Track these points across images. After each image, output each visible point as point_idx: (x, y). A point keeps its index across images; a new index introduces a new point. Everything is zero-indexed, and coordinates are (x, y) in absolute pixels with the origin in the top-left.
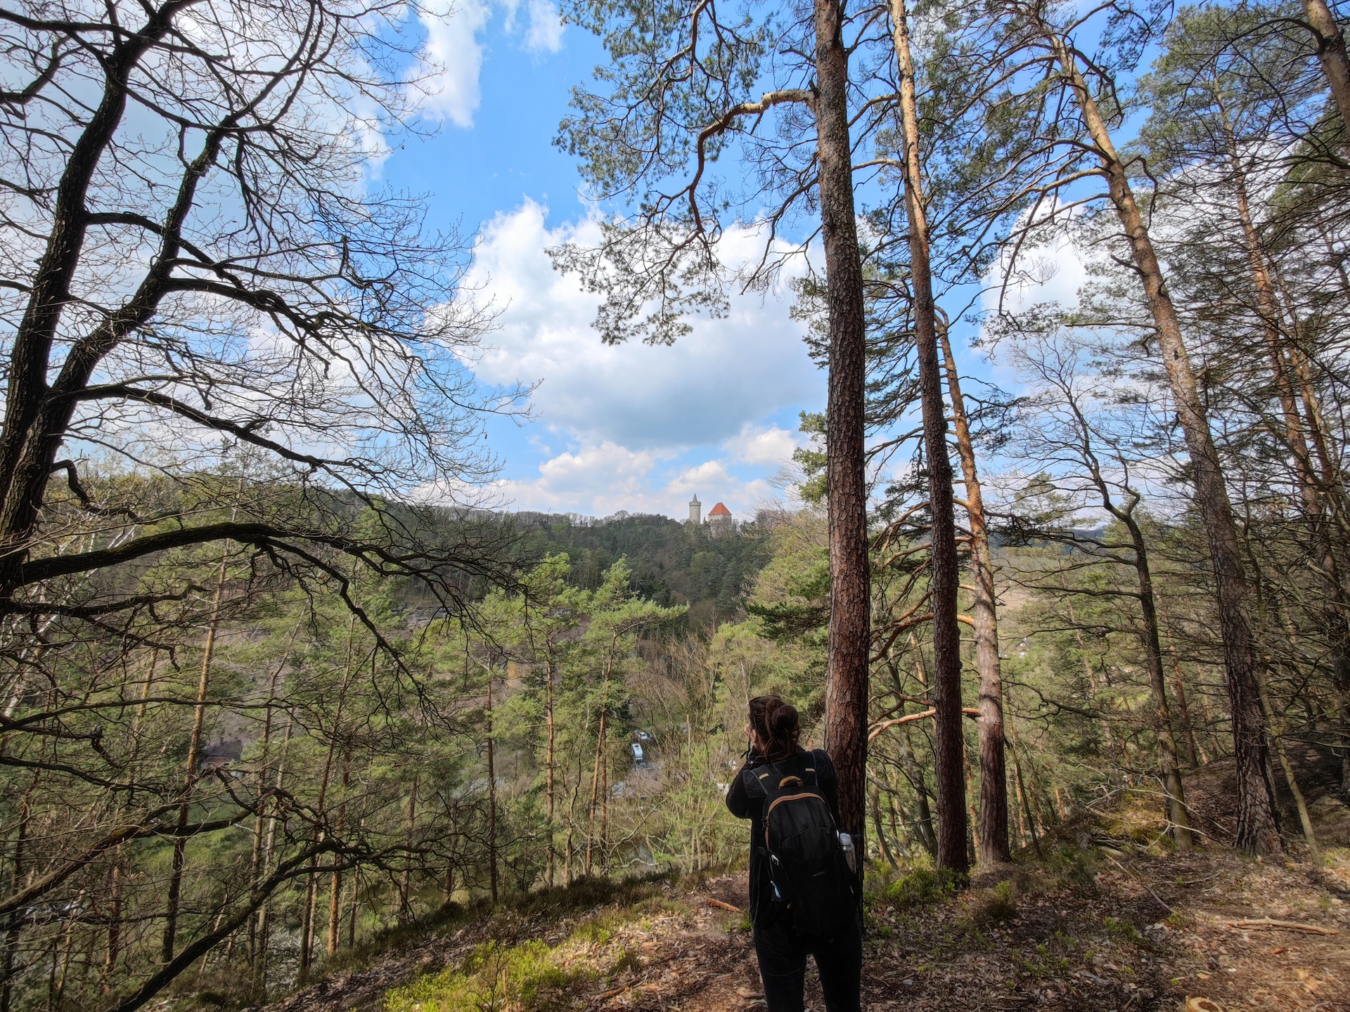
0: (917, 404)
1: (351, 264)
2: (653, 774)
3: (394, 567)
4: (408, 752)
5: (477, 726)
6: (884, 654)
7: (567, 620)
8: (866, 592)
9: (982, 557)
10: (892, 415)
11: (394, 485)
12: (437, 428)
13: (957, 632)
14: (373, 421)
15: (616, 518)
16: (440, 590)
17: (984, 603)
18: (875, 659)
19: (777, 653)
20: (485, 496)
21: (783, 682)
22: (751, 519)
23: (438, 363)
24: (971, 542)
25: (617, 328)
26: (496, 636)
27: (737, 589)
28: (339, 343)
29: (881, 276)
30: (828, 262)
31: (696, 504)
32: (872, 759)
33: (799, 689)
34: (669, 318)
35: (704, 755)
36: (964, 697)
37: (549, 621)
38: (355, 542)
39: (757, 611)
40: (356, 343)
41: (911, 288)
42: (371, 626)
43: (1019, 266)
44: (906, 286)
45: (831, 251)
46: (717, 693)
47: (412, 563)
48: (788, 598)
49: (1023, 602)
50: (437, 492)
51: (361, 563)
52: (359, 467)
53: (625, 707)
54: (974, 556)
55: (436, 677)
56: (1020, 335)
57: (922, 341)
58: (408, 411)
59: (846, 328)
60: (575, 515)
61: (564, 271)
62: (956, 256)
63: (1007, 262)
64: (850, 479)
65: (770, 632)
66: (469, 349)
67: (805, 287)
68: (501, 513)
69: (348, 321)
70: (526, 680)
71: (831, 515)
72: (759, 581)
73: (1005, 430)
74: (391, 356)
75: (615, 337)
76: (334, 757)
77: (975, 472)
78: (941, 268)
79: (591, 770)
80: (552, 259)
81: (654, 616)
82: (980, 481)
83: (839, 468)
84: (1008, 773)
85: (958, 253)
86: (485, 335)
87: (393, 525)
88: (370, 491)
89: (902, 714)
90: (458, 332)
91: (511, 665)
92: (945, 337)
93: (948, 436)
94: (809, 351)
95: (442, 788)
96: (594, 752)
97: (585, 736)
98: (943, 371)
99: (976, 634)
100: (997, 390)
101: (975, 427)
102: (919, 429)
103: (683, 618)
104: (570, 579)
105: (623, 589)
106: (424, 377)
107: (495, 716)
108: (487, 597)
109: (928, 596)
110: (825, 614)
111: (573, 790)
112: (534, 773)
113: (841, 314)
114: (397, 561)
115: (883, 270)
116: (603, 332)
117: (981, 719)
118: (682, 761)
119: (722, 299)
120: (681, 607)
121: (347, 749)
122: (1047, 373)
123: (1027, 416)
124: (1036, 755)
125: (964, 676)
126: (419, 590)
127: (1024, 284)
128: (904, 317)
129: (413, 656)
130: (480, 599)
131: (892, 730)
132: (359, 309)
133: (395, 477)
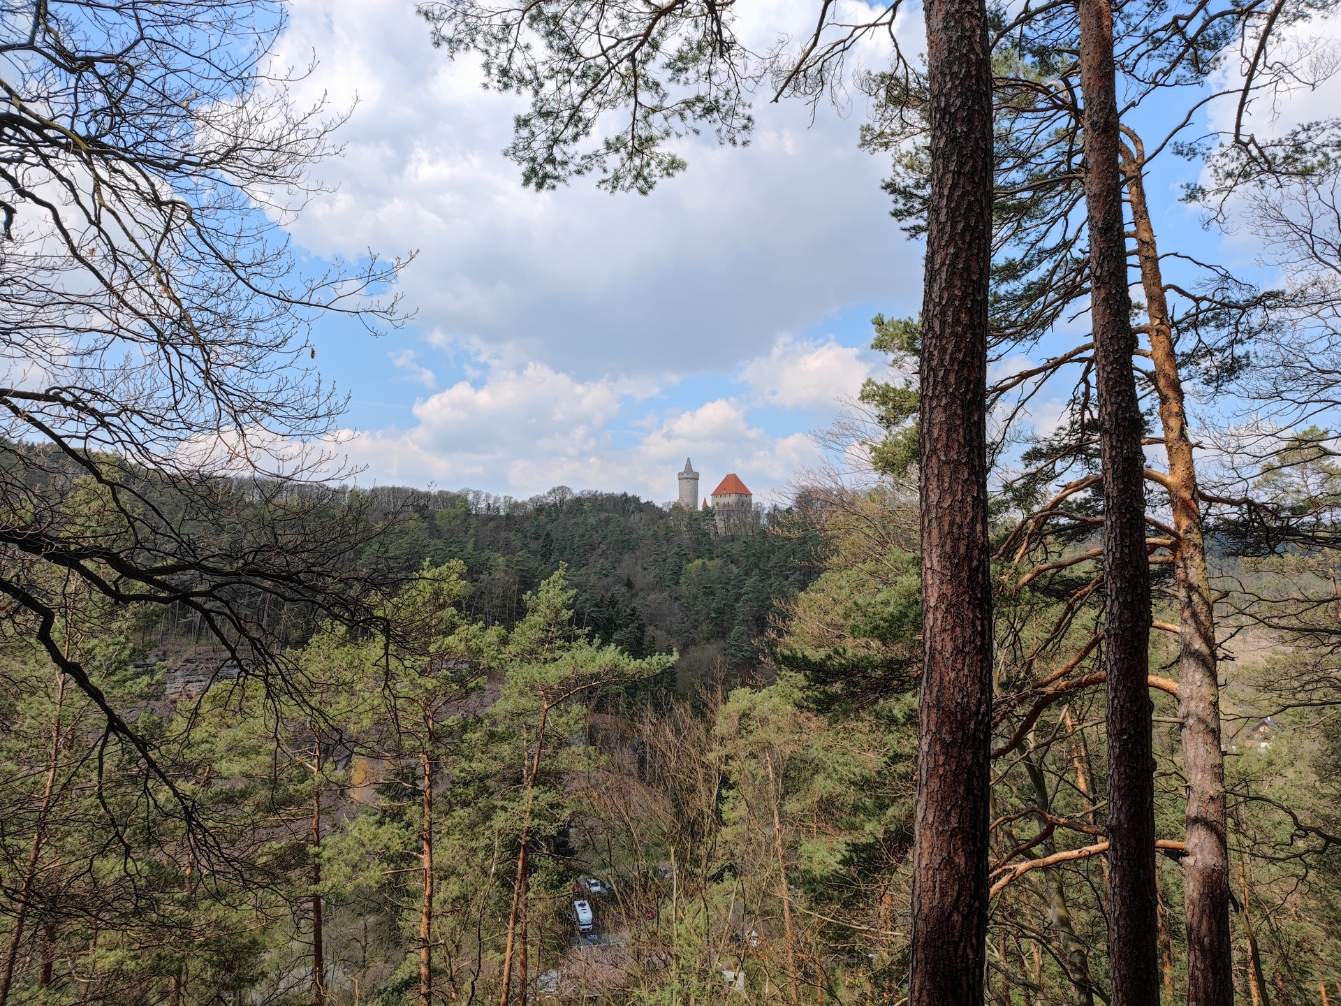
0: (1084, 302)
1: (52, 25)
2: (609, 955)
3: (140, 586)
4: (164, 924)
5: (293, 874)
6: (1017, 742)
7: (461, 681)
8: (986, 634)
9: (1195, 576)
10: (1041, 322)
11: (140, 437)
12: (221, 334)
13: (1148, 706)
14: (99, 321)
15: (551, 500)
16: (228, 629)
17: (1196, 655)
18: (1003, 752)
19: (828, 738)
20: (314, 458)
21: (840, 789)
22: (786, 502)
23: (221, 214)
24: (1174, 547)
25: (551, 160)
26: (330, 711)
27: (760, 624)
28: (33, 175)
29: (1026, 72)
30: (931, 44)
31: (690, 477)
32: (996, 930)
33: (869, 802)
34: (642, 145)
35: (701, 920)
36: (1159, 822)
37: (429, 683)
38: (66, 542)
39: (796, 663)
40: (65, 173)
41: (1079, 93)
42: (95, 694)
43: (1274, 52)
44: (1069, 88)
45: (938, 23)
46: (725, 808)
47: (174, 579)
48: (849, 642)
49: (1268, 654)
50: (221, 451)
51: (76, 581)
52: (73, 405)
53: (564, 833)
54: (1180, 573)
55: (218, 786)
56: (1271, 180)
57: (1095, 189)
58: (165, 303)
59: (961, 165)
60: (477, 494)
61: (453, 51)
62: (1162, 35)
63: (1252, 45)
64: (960, 436)
65: (817, 701)
66: (280, 189)
67: (889, 90)
68: (342, 491)
69: (51, 133)
70: (384, 790)
71: (924, 497)
72: (799, 611)
73: (1239, 350)
74: (132, 200)
75: (546, 176)
76: (27, 934)
77: (1183, 425)
78: (1133, 56)
79: (500, 949)
80: (430, 27)
81: (616, 673)
82: (1193, 440)
83: (940, 417)
84: (1236, 956)
85: (1165, 28)
86: (308, 166)
87: (139, 510)
88: (94, 447)
89: (1051, 850)
90: (258, 158)
91: (359, 762)
92: (1137, 181)
93: (1137, 360)
94: (892, 207)
95: (226, 986)
96: (506, 917)
97: (490, 888)
98: (1131, 245)
99: (1182, 710)
100: (1226, 277)
101: (1186, 343)
102: (1086, 348)
103: (669, 674)
104: (469, 607)
105: (560, 624)
106: (196, 240)
107: (326, 854)
108: (314, 639)
109: (1096, 642)
110: (914, 670)
111: (467, 987)
112: (397, 955)
113: (952, 140)
114: (146, 576)
115: (1029, 59)
116: (525, 166)
117: (1189, 861)
118: (661, 932)
119: (739, 109)
120: (664, 658)
121: (50, 920)
122: (1318, 248)
123: (1279, 325)
124: (1286, 923)
125: (1160, 783)
126: (189, 628)
127: (1281, 87)
128: (1064, 146)
129: (175, 748)
130: (302, 643)
131: (1034, 877)
132: (69, 110)
133: (141, 422)
